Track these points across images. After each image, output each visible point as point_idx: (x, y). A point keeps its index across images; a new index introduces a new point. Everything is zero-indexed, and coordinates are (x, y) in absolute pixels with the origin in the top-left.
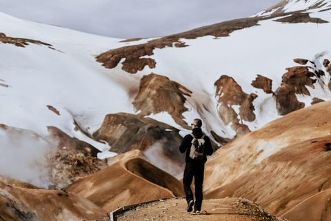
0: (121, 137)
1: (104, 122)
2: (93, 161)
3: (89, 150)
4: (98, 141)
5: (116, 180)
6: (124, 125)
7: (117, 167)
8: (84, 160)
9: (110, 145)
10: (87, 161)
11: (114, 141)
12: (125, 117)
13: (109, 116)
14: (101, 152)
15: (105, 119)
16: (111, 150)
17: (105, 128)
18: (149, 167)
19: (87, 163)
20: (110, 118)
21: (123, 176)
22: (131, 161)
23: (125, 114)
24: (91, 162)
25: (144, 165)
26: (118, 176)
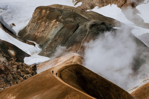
0: (55, 36)
1: (34, 17)
2: (18, 68)
3: (12, 53)
4: (25, 41)
5: (45, 93)
6: (60, 21)
7: (48, 76)
8: (5, 67)
9: (41, 46)
10: (10, 67)
11: (47, 42)
12: (61, 11)
13: (40, 9)
14: (29, 56)
15: (35, 13)
16: (41, 54)
17: (35, 25)
18: (90, 76)
19: (9, 70)
20: (41, 12)
21: (56, 87)
22: (66, 67)
23: (61, 6)
24: (15, 69)
25: (84, 74)
26: (49, 88)
